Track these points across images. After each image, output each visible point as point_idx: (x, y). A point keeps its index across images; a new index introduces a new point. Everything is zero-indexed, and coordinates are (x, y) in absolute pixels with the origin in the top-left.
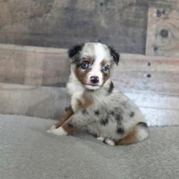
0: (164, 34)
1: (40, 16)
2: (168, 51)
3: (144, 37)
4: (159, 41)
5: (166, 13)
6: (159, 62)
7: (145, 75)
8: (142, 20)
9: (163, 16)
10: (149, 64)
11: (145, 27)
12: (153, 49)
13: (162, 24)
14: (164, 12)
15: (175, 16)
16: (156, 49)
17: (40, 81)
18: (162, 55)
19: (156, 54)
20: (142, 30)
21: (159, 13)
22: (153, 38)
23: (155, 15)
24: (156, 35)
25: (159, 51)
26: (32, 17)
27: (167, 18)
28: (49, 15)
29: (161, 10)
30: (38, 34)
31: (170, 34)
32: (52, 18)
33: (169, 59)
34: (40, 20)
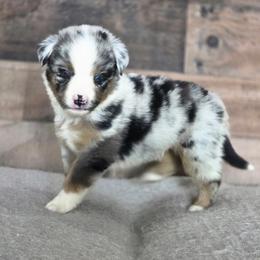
0: (212, 42)
1: (23, 15)
2: (218, 68)
3: (182, 47)
4: (204, 53)
5: (216, 10)
8: (177, 22)
9: (210, 15)
11: (183, 32)
12: (195, 65)
13: (210, 28)
14: (211, 10)
15: (229, 16)
16: (200, 64)
17: (20, 114)
18: (210, 74)
19: (201, 72)
20: (178, 36)
21: (204, 12)
22: (196, 48)
23: (198, 14)
24: (200, 44)
25: (205, 69)
26: (10, 17)
27: (216, 19)
28: (36, 14)
29: (208, 6)
30: (18, 43)
31: (221, 43)
33: (221, 79)
34: (23, 22)
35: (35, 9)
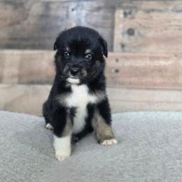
0: (131, 32)
1: (18, 23)
2: (135, 47)
3: (112, 37)
4: (126, 39)
5: (133, 13)
6: (127, 58)
7: (113, 71)
9: (129, 16)
10: (117, 60)
11: (113, 27)
12: (120, 47)
13: (129, 23)
14: (130, 13)
15: (141, 16)
16: (123, 46)
17: (16, 80)
18: (130, 51)
19: (124, 51)
21: (125, 14)
22: (120, 36)
23: (122, 16)
24: (123, 34)
25: (126, 48)
26: (11, 25)
27: (133, 18)
28: (26, 22)
29: (127, 11)
30: (15, 39)
31: (136, 32)
32: (29, 24)
33: (137, 54)
34: (18, 27)
35: (25, 19)
